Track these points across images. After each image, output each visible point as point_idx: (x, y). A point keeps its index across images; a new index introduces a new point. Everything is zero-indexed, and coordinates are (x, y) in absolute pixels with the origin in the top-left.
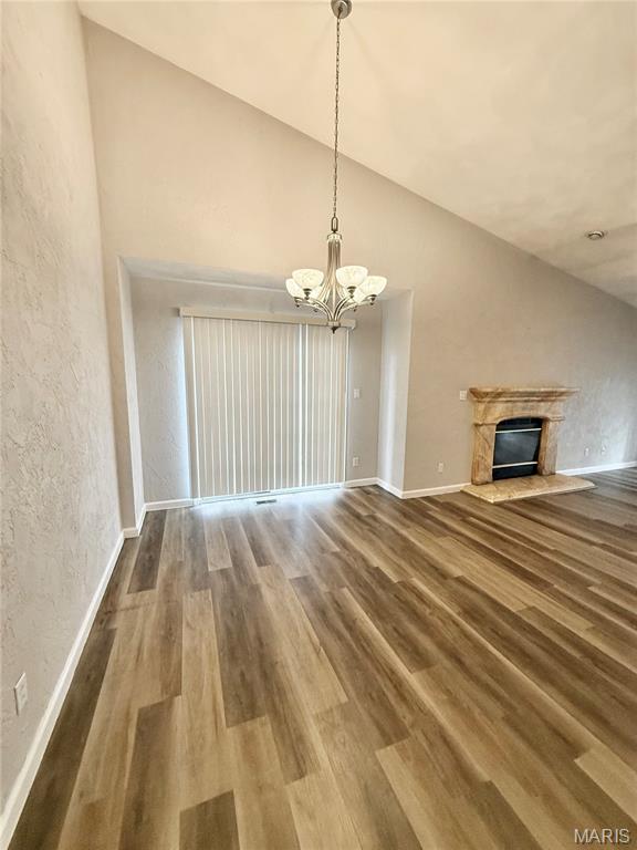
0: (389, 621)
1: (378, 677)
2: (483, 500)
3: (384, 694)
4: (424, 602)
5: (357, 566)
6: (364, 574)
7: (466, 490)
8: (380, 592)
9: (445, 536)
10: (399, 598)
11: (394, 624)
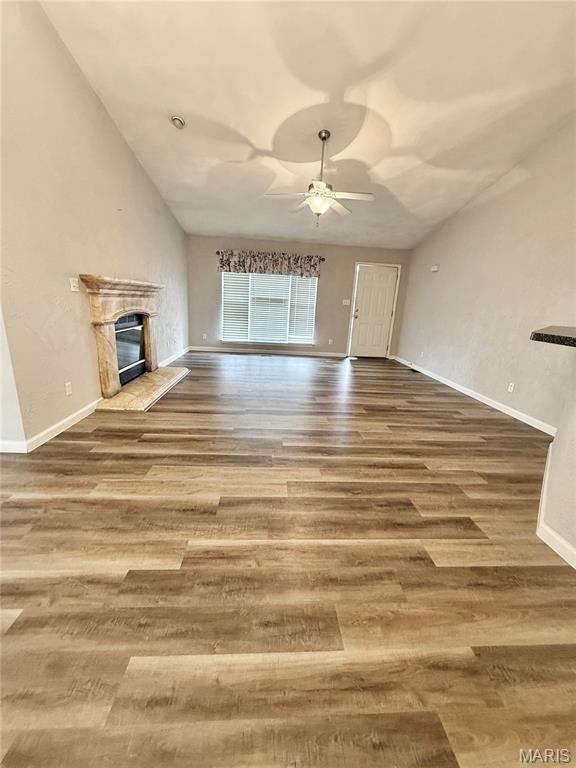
0: (246, 625)
2: (133, 412)
4: (238, 557)
5: (95, 601)
6: (125, 601)
7: (100, 408)
8: (182, 602)
9: (149, 467)
10: (210, 582)
11: (255, 621)
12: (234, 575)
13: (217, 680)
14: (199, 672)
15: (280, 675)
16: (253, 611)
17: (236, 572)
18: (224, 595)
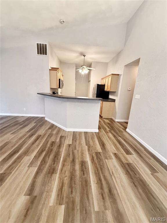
0: (84, 179)
1: (97, 162)
3: (97, 159)
4: (63, 183)
8: (78, 200)
10: (71, 191)
11: (83, 177)
12: (69, 184)
13: (96, 184)
14: (95, 188)
15: (93, 171)
16: (81, 177)
17: (68, 183)
18: (76, 186)
